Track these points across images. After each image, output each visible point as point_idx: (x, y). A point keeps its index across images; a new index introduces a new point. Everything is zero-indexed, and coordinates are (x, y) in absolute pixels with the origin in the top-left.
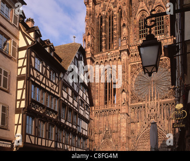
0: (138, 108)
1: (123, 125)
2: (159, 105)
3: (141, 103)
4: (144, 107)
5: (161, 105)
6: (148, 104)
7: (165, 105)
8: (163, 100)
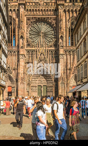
0: (32, 52)
1: (22, 64)
2: (46, 51)
3: (34, 48)
4: (36, 52)
5: (48, 52)
6: (39, 50)
7: (50, 52)
8: (49, 48)
